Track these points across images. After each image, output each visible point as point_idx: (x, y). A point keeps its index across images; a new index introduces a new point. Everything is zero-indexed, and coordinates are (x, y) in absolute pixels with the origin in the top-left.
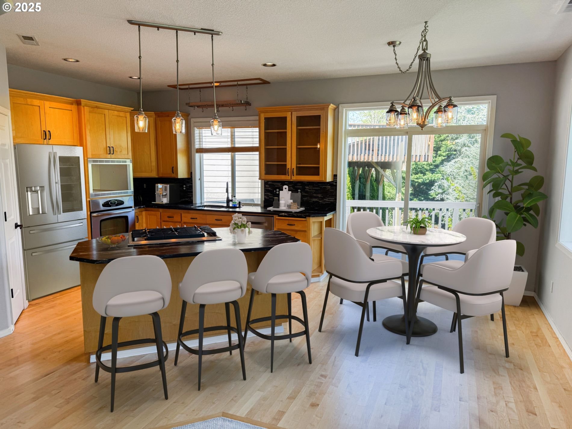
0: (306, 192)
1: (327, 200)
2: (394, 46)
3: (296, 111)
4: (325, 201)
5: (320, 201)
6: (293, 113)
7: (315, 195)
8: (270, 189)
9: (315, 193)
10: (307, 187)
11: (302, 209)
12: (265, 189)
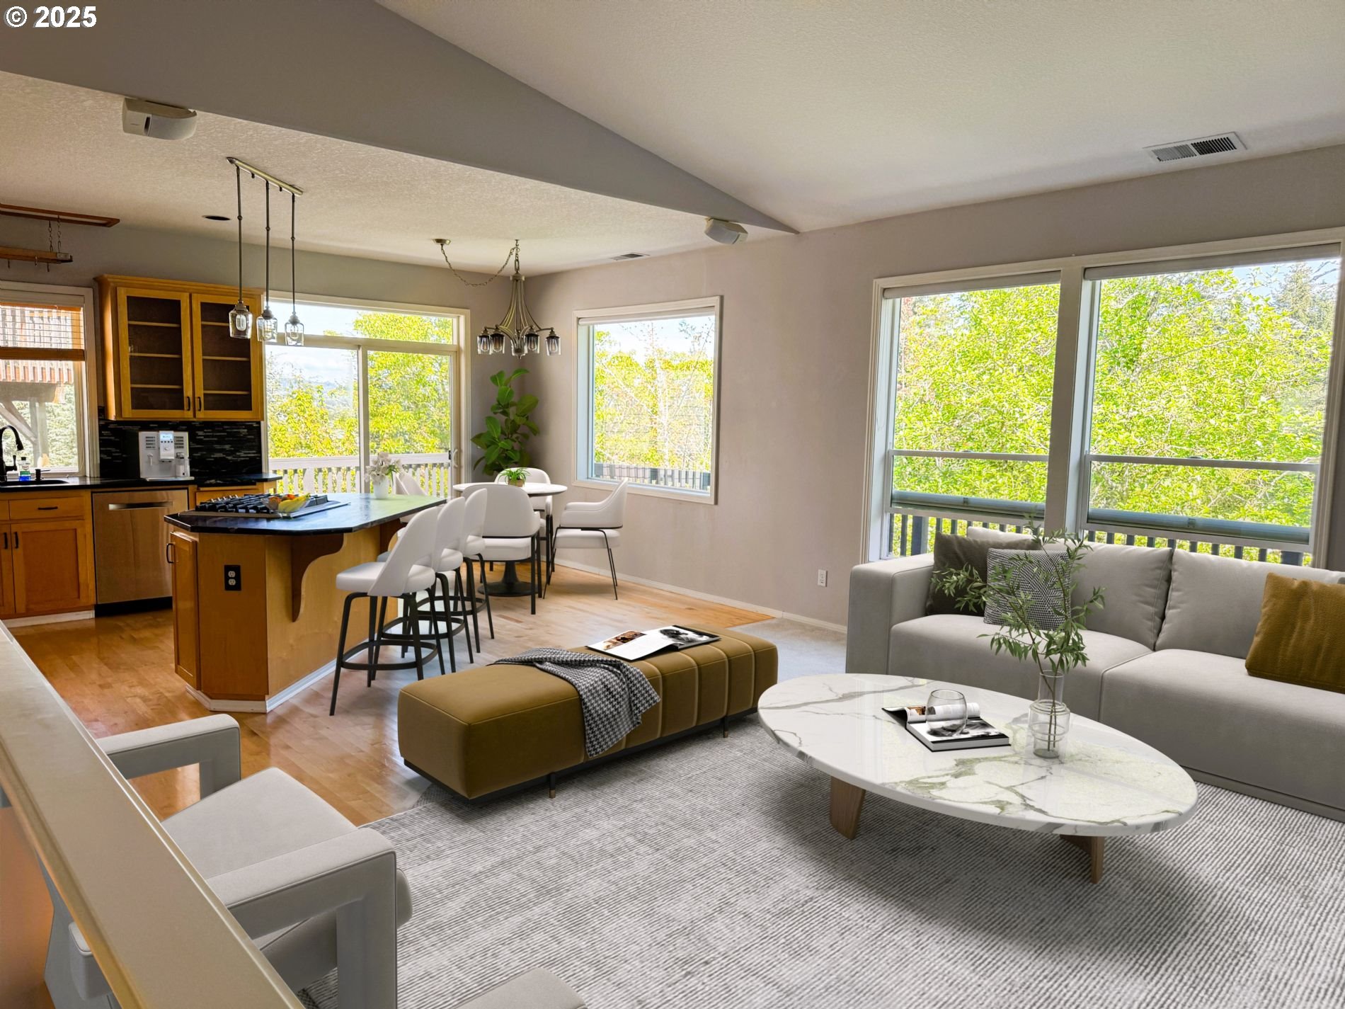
0: (200, 442)
1: (242, 454)
2: (442, 245)
3: (198, 292)
4: (239, 457)
5: (229, 458)
6: (194, 296)
7: (217, 447)
8: (113, 438)
9: (217, 442)
10: (200, 433)
11: (193, 478)
12: (100, 440)
